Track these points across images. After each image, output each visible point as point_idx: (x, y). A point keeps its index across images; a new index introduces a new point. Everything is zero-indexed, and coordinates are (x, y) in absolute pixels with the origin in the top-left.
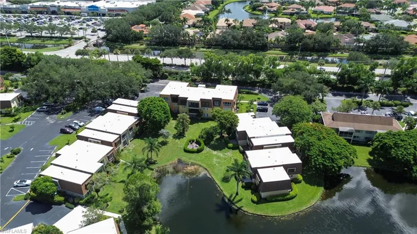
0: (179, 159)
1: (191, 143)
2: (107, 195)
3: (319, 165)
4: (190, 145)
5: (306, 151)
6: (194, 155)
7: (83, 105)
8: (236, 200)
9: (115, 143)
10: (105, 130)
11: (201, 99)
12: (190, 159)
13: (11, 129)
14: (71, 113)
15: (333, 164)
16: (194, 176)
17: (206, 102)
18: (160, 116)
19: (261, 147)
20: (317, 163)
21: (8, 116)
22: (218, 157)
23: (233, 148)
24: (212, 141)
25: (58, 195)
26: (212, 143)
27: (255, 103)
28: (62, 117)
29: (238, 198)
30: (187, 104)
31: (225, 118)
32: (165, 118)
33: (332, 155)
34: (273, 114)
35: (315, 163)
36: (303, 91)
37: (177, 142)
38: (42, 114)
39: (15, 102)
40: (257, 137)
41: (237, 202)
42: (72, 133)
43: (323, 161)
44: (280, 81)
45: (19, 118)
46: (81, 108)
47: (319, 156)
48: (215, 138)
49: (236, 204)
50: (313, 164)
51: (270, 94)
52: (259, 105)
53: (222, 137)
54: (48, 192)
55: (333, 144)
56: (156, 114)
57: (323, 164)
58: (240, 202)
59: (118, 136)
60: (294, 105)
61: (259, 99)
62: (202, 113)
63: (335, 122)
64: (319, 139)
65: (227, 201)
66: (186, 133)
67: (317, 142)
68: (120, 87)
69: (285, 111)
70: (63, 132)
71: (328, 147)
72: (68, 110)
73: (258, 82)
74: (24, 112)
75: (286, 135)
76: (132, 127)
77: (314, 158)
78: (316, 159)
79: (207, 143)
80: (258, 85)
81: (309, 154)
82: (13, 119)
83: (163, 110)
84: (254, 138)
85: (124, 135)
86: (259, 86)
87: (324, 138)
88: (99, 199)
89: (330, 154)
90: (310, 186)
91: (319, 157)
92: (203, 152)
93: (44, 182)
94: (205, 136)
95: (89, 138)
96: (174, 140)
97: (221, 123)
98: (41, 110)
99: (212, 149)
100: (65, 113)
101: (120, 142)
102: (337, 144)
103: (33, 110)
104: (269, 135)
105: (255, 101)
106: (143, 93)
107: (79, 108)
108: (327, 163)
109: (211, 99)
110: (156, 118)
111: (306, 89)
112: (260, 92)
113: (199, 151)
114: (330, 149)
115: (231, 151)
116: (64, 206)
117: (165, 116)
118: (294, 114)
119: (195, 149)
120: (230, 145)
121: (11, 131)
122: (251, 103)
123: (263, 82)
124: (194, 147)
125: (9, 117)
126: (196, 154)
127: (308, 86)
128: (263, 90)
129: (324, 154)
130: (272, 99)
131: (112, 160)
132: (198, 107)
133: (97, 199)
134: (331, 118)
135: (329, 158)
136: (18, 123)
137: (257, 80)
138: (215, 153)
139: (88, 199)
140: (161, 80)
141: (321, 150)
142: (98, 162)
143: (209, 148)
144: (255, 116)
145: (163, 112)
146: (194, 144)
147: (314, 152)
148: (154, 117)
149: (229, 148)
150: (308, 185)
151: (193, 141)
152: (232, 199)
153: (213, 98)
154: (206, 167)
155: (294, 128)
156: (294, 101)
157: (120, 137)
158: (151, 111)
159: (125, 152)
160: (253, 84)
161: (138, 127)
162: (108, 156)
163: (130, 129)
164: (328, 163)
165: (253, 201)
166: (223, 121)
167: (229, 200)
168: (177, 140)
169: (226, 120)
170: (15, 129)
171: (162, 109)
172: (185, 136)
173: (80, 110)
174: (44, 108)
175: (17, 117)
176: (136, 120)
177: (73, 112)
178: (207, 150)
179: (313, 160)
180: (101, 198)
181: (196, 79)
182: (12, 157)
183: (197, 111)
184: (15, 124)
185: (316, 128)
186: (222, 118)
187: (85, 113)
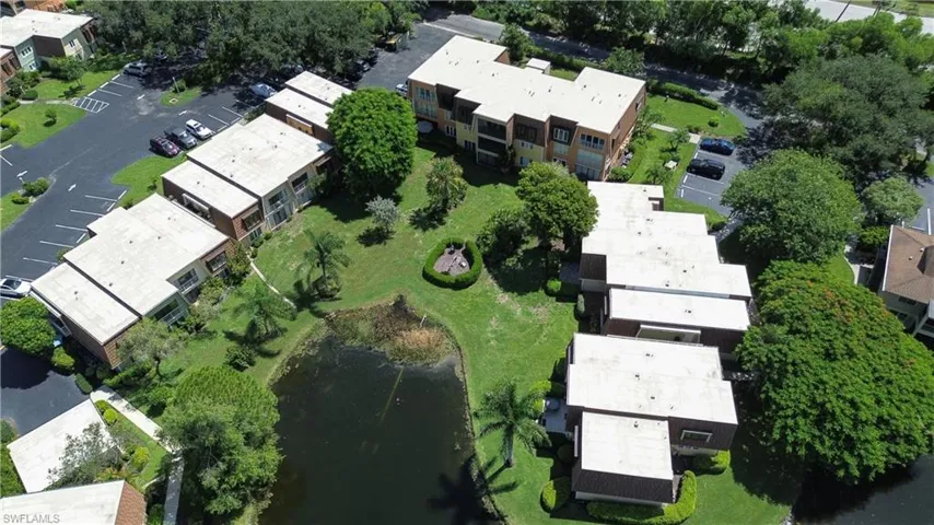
0: (401, 296)
1: (452, 253)
2: (180, 371)
3: (795, 444)
4: (446, 255)
5: (768, 384)
6: (444, 294)
7: (232, 69)
8: (498, 483)
9: (243, 221)
10: (228, 176)
11: (516, 117)
12: (429, 303)
13: (49, 120)
14: (197, 91)
15: (846, 455)
16: (419, 364)
17: (526, 127)
18: (379, 157)
19: (630, 329)
20: (790, 439)
21: (59, 78)
22: (507, 316)
23: (561, 297)
24: (511, 255)
25: (62, 349)
26: (511, 262)
27: (695, 139)
28: (174, 100)
29: (506, 478)
30: (475, 123)
31: (549, 207)
32: (394, 163)
33: (855, 427)
34: (723, 202)
35: (784, 436)
36: (857, 132)
37: (418, 239)
38: (134, 84)
39: (76, 41)
40: (633, 288)
41: (497, 491)
42: (174, 155)
43: (814, 436)
44: (791, 86)
45: (80, 88)
46: (225, 77)
47: (805, 414)
48: (524, 247)
49: (494, 497)
50: (776, 436)
51: (755, 111)
52: (703, 147)
53: (545, 248)
54: (25, 347)
55: (877, 380)
56: (368, 150)
57: (809, 447)
58: (505, 494)
59: (255, 200)
60: (798, 191)
61: (712, 124)
62: (514, 155)
63: (926, 278)
64: (829, 356)
65: (475, 473)
66: (450, 212)
67: (818, 362)
68: (310, 39)
69: (764, 203)
70: (157, 149)
71: (849, 396)
72: (190, 84)
73: (732, 63)
74: (96, 71)
75: (732, 297)
76: (306, 174)
77: (787, 417)
78: (790, 422)
79: (494, 260)
80: (730, 71)
81: (772, 394)
82: (66, 87)
83: (391, 140)
84: (623, 287)
85: (274, 198)
86: (731, 78)
87: (851, 354)
88: (155, 381)
89: (847, 424)
90: (746, 495)
91: (801, 421)
92: (471, 289)
93: (22, 316)
94: (492, 239)
95: (185, 192)
96: (411, 229)
97: (536, 217)
98: (134, 71)
99: (500, 286)
100: (182, 90)
101: (259, 216)
102: (890, 382)
103: (118, 67)
104: (673, 287)
105: (697, 131)
106: (390, 54)
107: (219, 80)
108: (825, 449)
109: (544, 118)
110: (364, 162)
111: (875, 127)
112: (726, 100)
113: (460, 285)
114: (853, 403)
115: (552, 302)
116: (73, 377)
117: (395, 157)
118: (790, 222)
119: (456, 273)
120: (555, 285)
121: (48, 124)
122: (681, 138)
123: (749, 64)
124: (455, 265)
125: (60, 82)
126: (449, 291)
127: (884, 120)
128: (741, 94)
129: (823, 416)
130: (754, 133)
131: (222, 269)
132: (504, 138)
133: (150, 380)
134: (919, 258)
135: (837, 435)
136: (74, 101)
137: (734, 56)
138: (504, 298)
139: (127, 377)
140: (457, 13)
141: (819, 400)
142: (168, 280)
143: (496, 278)
144: (661, 200)
145: (389, 145)
146: (459, 257)
147: (791, 396)
148: (359, 158)
149: (550, 293)
150: (741, 488)
151: (458, 246)
152: (488, 475)
153: (552, 119)
154: (460, 344)
155: (768, 274)
156: (803, 175)
157: (260, 203)
158: (357, 138)
159: (275, 242)
160: (715, 69)
161: (323, 175)
162: (210, 260)
163: (298, 180)
164: (831, 448)
165: (543, 503)
166: (543, 215)
167: (481, 475)
168: (418, 234)
169: (550, 215)
170: (58, 118)
171: (388, 136)
172: (443, 224)
173: (221, 86)
174: (139, 68)
175: (74, 85)
176: (322, 153)
177: (204, 90)
178: (487, 282)
179: (779, 423)
180: (161, 378)
181: (549, 26)
182: (23, 203)
183: (500, 148)
184: (65, 102)
185: (836, 310)
186: (540, 205)
187: (228, 96)
